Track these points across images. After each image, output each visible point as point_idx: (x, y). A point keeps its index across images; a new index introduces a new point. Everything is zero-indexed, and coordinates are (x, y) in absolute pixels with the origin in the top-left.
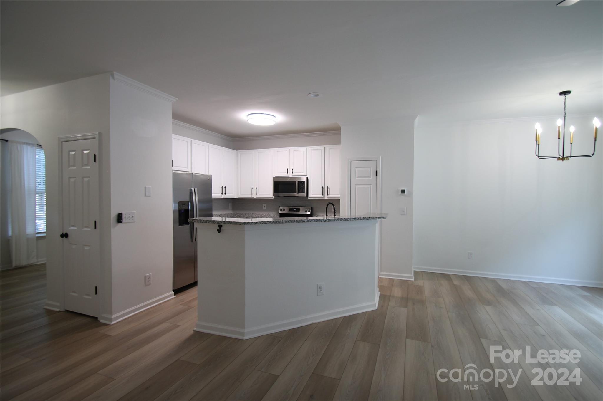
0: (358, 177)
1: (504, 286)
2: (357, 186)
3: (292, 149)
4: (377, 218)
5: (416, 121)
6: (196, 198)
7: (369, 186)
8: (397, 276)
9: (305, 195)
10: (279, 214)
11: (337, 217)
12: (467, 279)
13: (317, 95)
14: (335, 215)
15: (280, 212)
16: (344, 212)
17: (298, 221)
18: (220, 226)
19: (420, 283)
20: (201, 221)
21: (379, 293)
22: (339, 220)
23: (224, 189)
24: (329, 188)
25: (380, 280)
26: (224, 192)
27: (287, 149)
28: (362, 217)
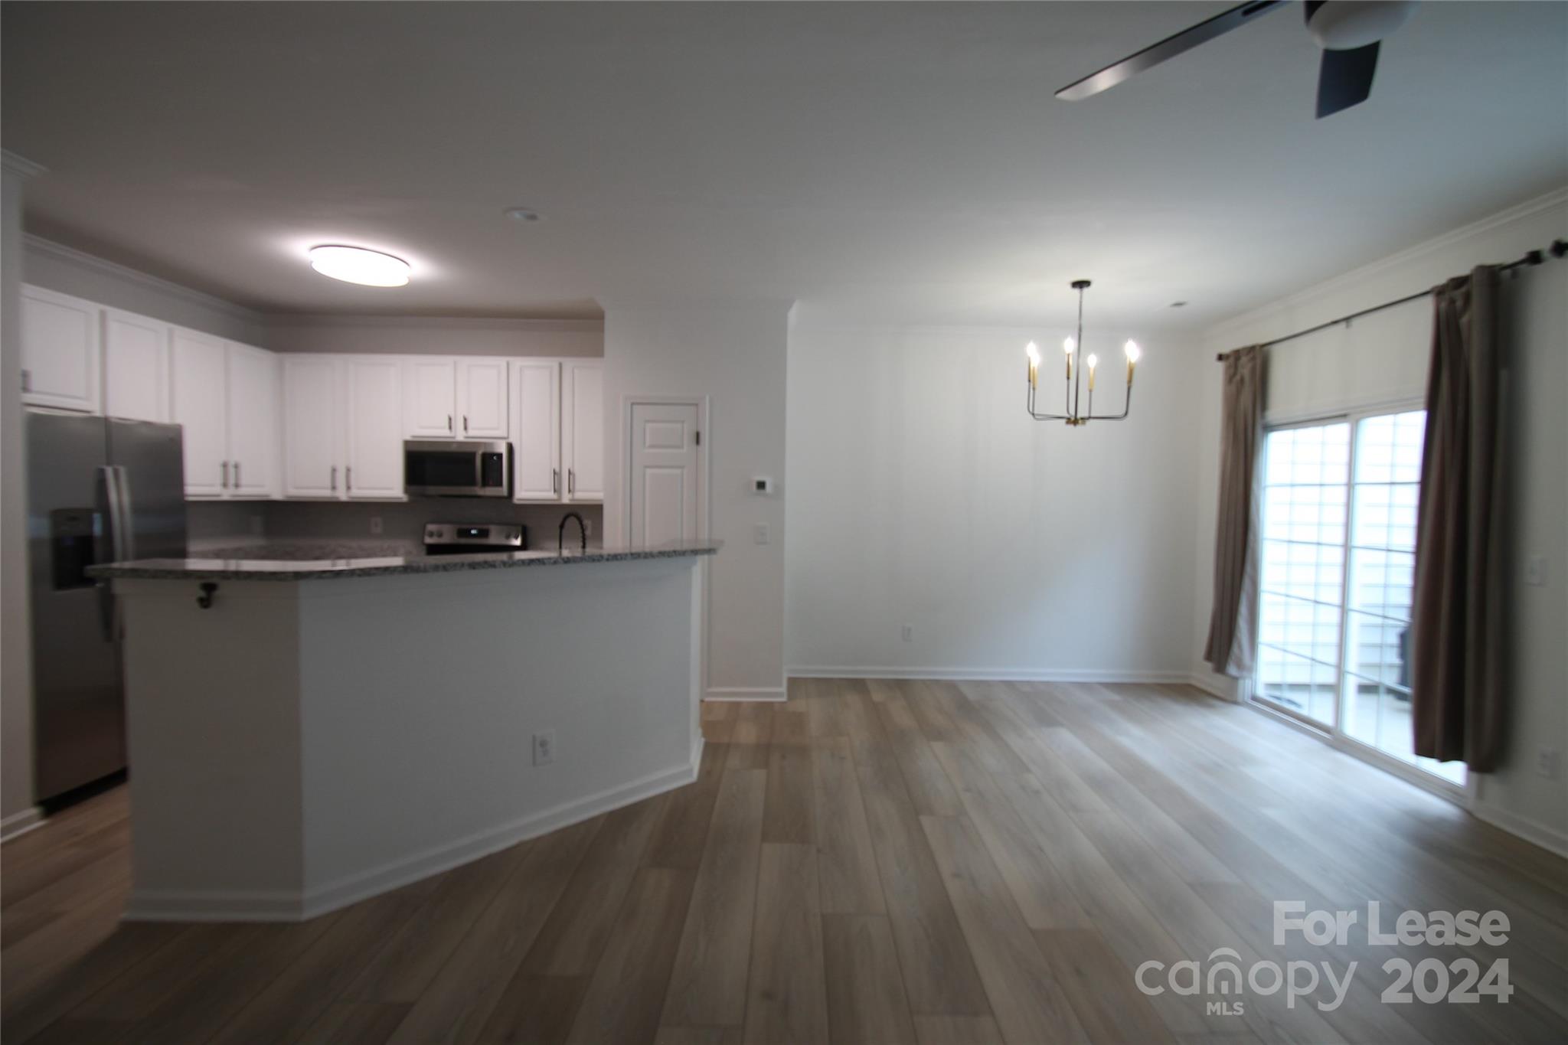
0: (652, 446)
1: (971, 695)
2: (649, 471)
3: (465, 361)
4: (695, 552)
5: (793, 315)
6: (120, 496)
7: (678, 471)
8: (748, 694)
9: (504, 490)
10: (424, 547)
11: (590, 550)
12: (901, 686)
13: (533, 217)
14: (584, 547)
15: (429, 540)
16: (614, 538)
17: (473, 566)
18: (209, 587)
19: (800, 705)
20: (135, 573)
21: (703, 740)
22: (594, 560)
23: (232, 471)
24: (574, 475)
25: (706, 707)
26: (232, 481)
27: (449, 360)
28: (655, 550)
